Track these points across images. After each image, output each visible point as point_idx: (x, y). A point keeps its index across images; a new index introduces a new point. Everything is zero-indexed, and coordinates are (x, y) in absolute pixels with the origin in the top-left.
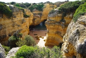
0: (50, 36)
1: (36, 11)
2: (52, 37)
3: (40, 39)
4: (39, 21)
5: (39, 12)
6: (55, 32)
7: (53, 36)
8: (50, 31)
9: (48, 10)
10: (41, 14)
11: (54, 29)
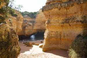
0: (53, 30)
1: (28, 18)
2: (57, 32)
3: (32, 46)
4: (31, 31)
5: (31, 20)
6: (60, 21)
7: (58, 30)
8: (52, 20)
9: (42, 16)
10: (33, 22)
11: (59, 15)
